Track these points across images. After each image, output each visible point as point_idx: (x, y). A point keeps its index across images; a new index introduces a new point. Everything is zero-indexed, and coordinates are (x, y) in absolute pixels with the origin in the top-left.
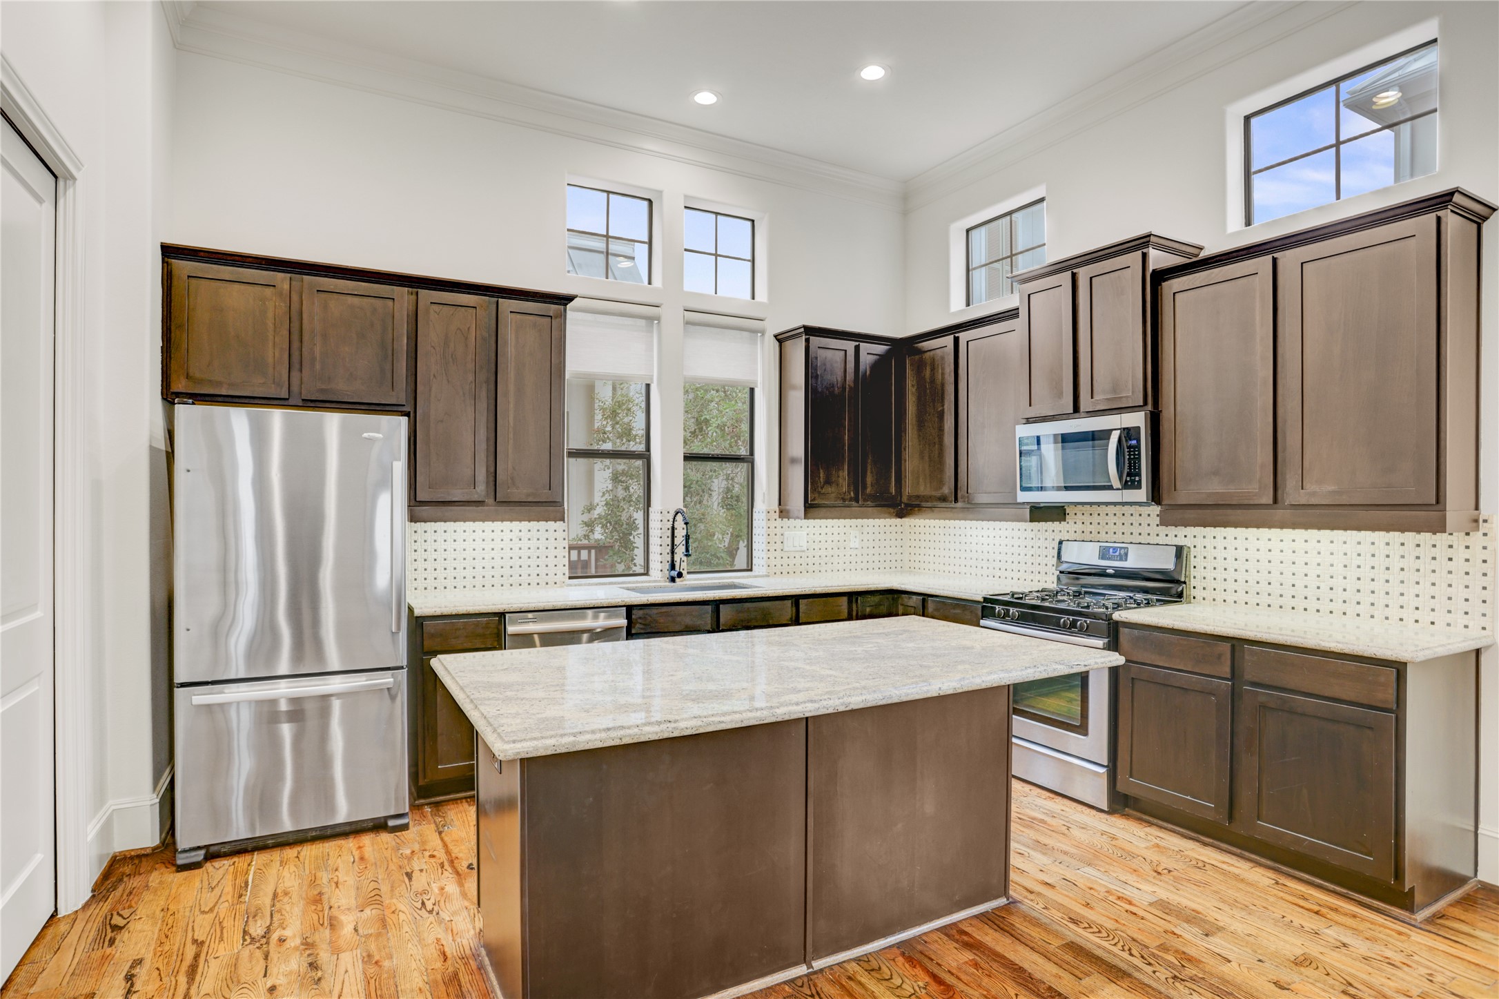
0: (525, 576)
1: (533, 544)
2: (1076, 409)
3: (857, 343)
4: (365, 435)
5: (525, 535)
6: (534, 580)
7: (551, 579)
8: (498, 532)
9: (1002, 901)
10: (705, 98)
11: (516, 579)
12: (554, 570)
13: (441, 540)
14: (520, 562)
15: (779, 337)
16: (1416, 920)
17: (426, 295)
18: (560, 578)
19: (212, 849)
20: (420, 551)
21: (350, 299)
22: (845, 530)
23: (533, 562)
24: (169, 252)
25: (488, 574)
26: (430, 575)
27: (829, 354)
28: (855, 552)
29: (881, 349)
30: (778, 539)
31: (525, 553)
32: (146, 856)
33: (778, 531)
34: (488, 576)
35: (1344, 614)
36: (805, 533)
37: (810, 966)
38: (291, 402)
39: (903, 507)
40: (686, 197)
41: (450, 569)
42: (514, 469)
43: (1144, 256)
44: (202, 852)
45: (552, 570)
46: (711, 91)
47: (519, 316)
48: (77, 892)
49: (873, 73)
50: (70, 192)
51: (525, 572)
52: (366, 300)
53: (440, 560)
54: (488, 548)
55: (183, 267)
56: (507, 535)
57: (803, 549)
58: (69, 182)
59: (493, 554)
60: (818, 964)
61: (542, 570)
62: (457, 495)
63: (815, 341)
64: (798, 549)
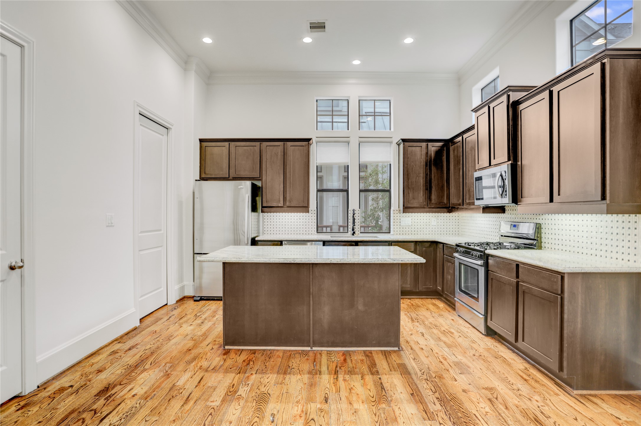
0: (301, 231)
1: (304, 220)
2: (490, 165)
3: (427, 143)
4: (239, 187)
5: (301, 218)
6: (305, 232)
7: (310, 232)
8: (293, 216)
9: (396, 349)
10: (357, 62)
11: (298, 232)
12: (311, 230)
13: (275, 219)
14: (300, 226)
15: (398, 143)
16: (573, 392)
17: (265, 144)
18: (313, 232)
19: (202, 298)
20: (269, 222)
21: (244, 148)
22: (429, 218)
23: (304, 227)
24: (201, 141)
25: (290, 230)
26: (272, 229)
27: (414, 148)
28: (435, 227)
29: (440, 144)
30: (398, 221)
31: (301, 224)
32: (191, 298)
33: (398, 218)
34: (290, 231)
35: (596, 255)
36: (410, 219)
37: (311, 348)
38: (230, 178)
39: (450, 209)
40: (359, 97)
41: (278, 228)
42: (292, 196)
43: (509, 96)
44: (200, 298)
45: (310, 230)
46: (359, 60)
47: (293, 147)
48: (172, 301)
49: (409, 40)
50: (170, 132)
51: (301, 230)
52: (248, 147)
53: (275, 225)
54: (290, 222)
55: (205, 144)
56: (296, 218)
57: (409, 225)
58: (170, 129)
59: (291, 224)
60: (314, 348)
61: (307, 229)
62: (274, 204)
63: (407, 144)
64: (407, 225)
